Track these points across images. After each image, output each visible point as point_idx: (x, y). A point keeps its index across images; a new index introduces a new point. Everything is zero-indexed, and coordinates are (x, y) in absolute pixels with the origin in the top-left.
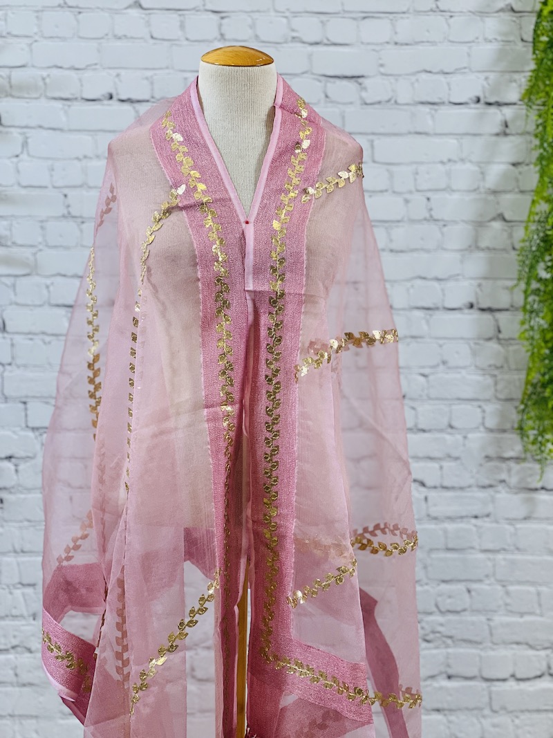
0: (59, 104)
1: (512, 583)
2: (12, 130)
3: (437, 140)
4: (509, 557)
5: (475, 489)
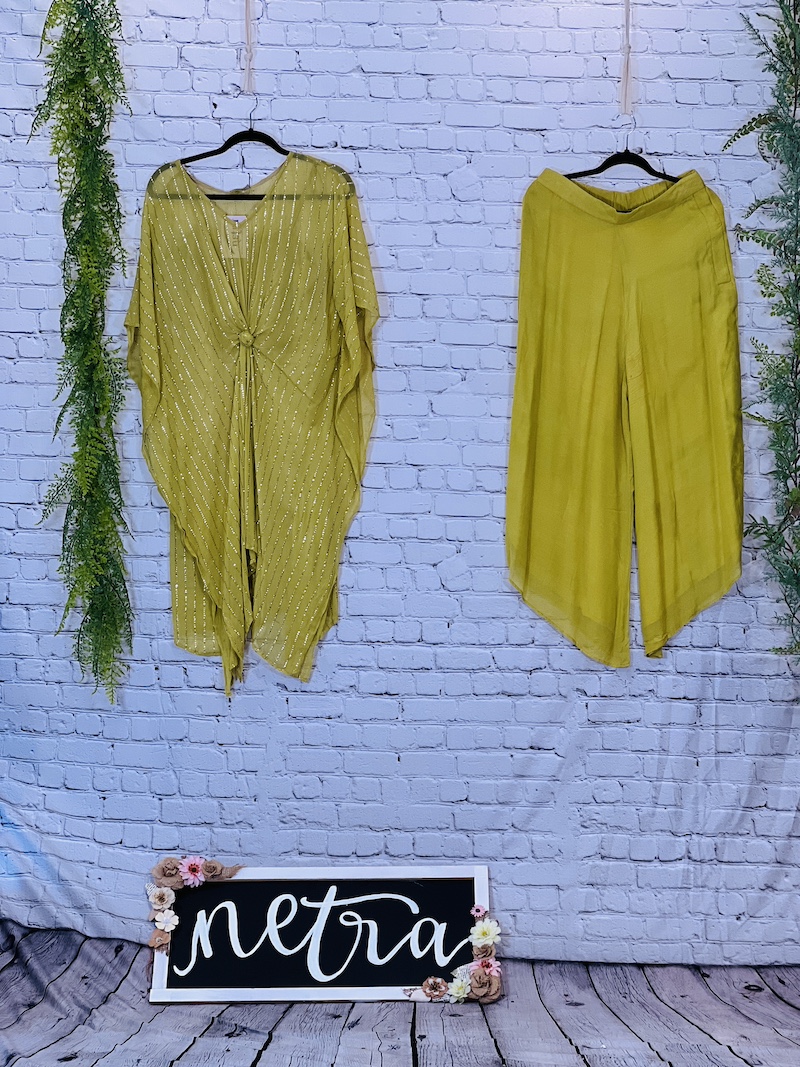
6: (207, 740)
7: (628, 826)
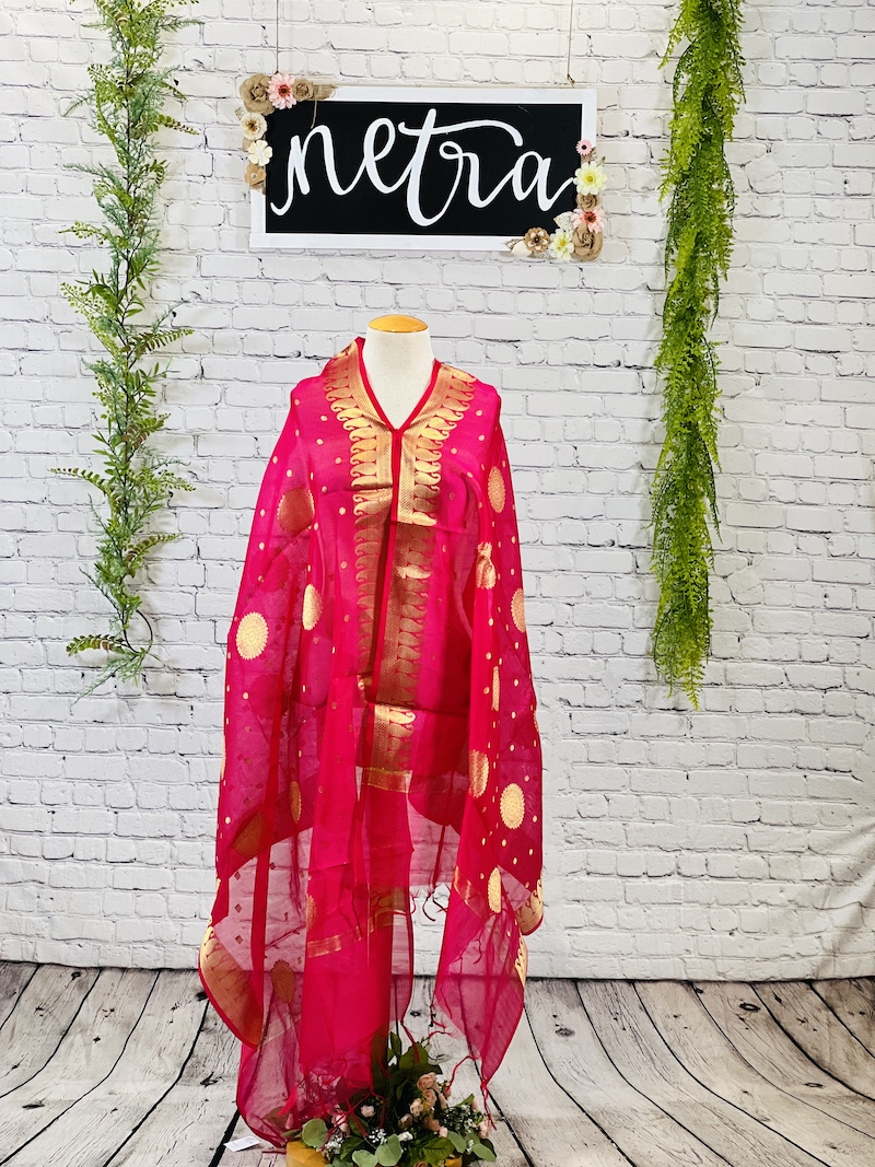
0: (254, 360)
1: (645, 793)
2: (213, 381)
3: (583, 397)
4: (644, 769)
5: (616, 708)
6: (167, 750)
7: (614, 841)
